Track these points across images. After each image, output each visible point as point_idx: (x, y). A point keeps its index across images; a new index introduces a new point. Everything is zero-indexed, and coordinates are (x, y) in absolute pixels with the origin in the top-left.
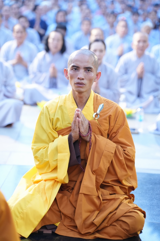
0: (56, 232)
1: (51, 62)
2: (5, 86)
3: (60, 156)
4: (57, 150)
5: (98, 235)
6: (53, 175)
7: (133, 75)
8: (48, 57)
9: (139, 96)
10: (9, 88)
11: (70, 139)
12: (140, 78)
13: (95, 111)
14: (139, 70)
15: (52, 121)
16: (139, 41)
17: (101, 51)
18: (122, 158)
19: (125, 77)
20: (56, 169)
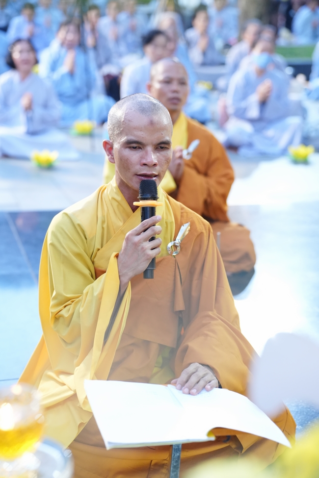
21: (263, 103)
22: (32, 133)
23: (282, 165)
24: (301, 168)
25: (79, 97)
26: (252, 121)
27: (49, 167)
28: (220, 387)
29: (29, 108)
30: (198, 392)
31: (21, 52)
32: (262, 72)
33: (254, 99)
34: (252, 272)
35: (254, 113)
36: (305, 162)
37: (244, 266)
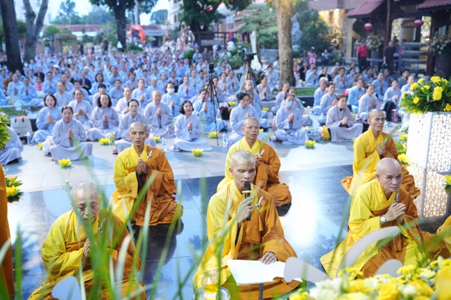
0: (137, 224)
1: (103, 113)
2: (79, 135)
3: (132, 185)
4: (130, 181)
5: (160, 223)
6: (129, 195)
7: (155, 116)
8: (101, 110)
9: (160, 127)
10: (82, 136)
11: (137, 174)
12: (159, 117)
13: (148, 155)
14: (158, 112)
15: (123, 164)
16: (156, 96)
17: (136, 106)
18: (167, 180)
19: (151, 117)
20: (131, 191)
21: (291, 122)
22: (193, 140)
23: (302, 149)
24: (310, 150)
25: (211, 120)
26: (286, 130)
27: (200, 155)
28: (277, 260)
29: (190, 129)
30: (269, 263)
31: (187, 107)
32: (290, 109)
33: (287, 120)
34: (290, 204)
35: (288, 127)
36: (312, 148)
37: (286, 202)
